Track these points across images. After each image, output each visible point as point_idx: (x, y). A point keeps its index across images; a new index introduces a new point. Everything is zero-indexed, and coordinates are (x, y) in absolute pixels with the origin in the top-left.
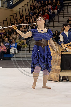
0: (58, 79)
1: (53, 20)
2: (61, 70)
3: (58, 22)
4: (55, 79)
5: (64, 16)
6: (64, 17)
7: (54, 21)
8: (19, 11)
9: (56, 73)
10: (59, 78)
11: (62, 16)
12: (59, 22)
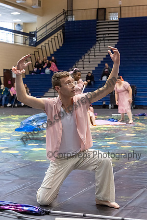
5: (96, 54)
6: (95, 56)
8: (42, 49)
11: (93, 54)
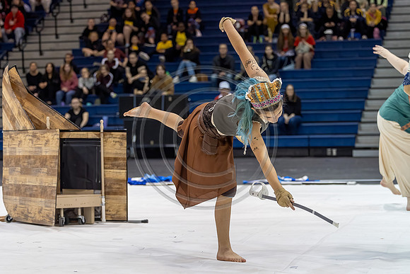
0: (51, 219)
1: (39, 29)
2: (61, 191)
3: (54, 37)
4: (42, 218)
7: (42, 33)
9: (43, 200)
10: (53, 216)
12: (57, 36)
